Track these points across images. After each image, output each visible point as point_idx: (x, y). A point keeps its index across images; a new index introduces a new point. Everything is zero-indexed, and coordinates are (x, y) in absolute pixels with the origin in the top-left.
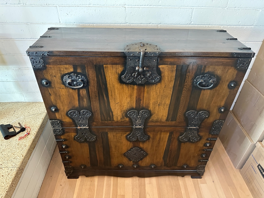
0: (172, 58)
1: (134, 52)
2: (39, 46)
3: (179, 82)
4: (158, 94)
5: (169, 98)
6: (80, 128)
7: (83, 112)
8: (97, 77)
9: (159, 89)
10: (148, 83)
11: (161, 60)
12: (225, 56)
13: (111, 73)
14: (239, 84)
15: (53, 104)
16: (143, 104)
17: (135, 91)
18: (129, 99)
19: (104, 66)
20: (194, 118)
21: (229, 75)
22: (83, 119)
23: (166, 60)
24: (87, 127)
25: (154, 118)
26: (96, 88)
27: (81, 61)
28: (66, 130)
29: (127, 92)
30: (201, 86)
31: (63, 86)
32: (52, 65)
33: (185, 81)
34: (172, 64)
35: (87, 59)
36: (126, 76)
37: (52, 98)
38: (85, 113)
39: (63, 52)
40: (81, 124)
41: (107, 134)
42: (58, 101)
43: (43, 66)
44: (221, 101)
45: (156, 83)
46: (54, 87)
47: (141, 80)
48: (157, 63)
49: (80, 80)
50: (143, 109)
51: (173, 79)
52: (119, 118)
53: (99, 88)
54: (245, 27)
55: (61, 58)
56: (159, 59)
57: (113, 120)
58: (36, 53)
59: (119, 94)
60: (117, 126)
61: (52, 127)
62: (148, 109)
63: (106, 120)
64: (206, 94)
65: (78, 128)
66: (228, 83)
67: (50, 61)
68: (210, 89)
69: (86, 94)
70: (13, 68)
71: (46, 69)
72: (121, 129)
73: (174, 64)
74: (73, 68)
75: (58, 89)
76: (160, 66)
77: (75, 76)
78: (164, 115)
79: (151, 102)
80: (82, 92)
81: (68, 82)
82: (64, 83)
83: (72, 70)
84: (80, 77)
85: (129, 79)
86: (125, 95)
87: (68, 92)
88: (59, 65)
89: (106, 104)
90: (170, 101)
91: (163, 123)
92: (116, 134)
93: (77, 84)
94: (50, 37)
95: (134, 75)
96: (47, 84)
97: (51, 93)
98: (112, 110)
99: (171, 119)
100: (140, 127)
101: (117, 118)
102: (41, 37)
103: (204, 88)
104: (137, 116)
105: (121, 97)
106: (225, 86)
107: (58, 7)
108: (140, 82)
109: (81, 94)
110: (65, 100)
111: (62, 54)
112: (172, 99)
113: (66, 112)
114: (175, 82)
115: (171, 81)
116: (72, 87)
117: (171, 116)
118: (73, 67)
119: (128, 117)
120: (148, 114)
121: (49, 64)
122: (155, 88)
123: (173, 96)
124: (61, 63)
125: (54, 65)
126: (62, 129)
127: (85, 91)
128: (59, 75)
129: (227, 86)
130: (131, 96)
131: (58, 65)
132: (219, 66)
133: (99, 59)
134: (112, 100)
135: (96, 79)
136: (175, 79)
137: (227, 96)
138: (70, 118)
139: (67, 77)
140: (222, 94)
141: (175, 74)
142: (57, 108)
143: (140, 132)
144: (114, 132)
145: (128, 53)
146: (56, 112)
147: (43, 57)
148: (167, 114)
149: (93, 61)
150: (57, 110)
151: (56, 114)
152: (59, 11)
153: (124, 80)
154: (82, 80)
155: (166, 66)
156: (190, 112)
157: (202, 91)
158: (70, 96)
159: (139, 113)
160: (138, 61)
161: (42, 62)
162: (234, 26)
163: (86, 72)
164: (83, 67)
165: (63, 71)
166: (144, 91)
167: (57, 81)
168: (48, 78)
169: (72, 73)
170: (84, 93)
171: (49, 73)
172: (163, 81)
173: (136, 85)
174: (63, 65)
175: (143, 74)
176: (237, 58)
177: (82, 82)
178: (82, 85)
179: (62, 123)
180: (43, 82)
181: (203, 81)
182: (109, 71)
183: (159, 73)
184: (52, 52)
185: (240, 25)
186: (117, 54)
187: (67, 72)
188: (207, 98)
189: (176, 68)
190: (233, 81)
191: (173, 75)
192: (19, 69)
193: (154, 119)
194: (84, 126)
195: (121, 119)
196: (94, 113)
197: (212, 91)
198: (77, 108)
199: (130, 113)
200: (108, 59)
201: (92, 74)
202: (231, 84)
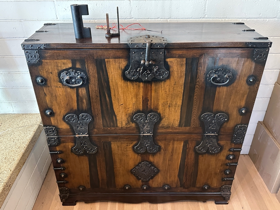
0: (181, 50)
1: (138, 44)
2: (35, 40)
3: (190, 77)
4: (168, 92)
5: (180, 97)
6: (78, 137)
7: (83, 116)
8: (98, 73)
9: (168, 87)
10: (156, 80)
11: (168, 52)
12: (238, 46)
13: (114, 69)
14: (259, 79)
15: (49, 106)
16: (151, 105)
17: (141, 90)
18: (134, 100)
19: (106, 60)
20: (211, 122)
21: (246, 69)
22: (83, 124)
23: (175, 52)
24: (87, 134)
25: (165, 123)
26: (96, 86)
27: (80, 54)
28: (62, 139)
29: (132, 91)
30: (216, 82)
31: (60, 84)
32: (49, 60)
33: (196, 77)
34: (180, 57)
35: (87, 52)
36: (130, 72)
37: (48, 99)
38: (84, 118)
39: (60, 45)
40: (79, 131)
41: (110, 144)
42: (54, 102)
43: (38, 61)
44: (241, 100)
45: (164, 80)
46: (50, 85)
47: (147, 76)
48: (164, 56)
49: (79, 76)
50: (151, 111)
51: (183, 75)
52: (124, 124)
53: (100, 87)
54: (267, 19)
55: (59, 51)
56: (166, 52)
57: (117, 126)
58: (32, 46)
59: (123, 94)
60: (122, 133)
61: (46, 136)
62: (156, 112)
63: (109, 126)
64: (222, 91)
65: (77, 136)
66: (246, 78)
67: (46, 55)
68: (227, 86)
69: (86, 94)
70: (2, 73)
71: (42, 64)
72: (126, 137)
73: (183, 57)
74: (71, 63)
75: (55, 88)
76: (168, 60)
77: (74, 72)
78: (176, 119)
79: (160, 103)
80: (81, 91)
81: (65, 79)
82: (61, 81)
83: (70, 65)
84: (80, 73)
85: (134, 76)
86: (129, 94)
87: (66, 91)
88: (57, 60)
89: (109, 106)
90: (181, 101)
91: (176, 129)
92: (121, 144)
93: (75, 82)
94: (46, 31)
95: (140, 70)
96: (42, 82)
97: (46, 94)
98: (116, 113)
99: (185, 124)
100: (149, 134)
101: (122, 123)
102: (36, 31)
103: (218, 84)
104: (144, 121)
105: (125, 97)
106: (243, 82)
107: (55, 2)
108: (146, 79)
109: (80, 94)
110: (62, 101)
111: (60, 46)
112: (184, 99)
113: (62, 116)
114: (185, 78)
115: (181, 77)
116: (70, 85)
117: (184, 120)
118: (71, 61)
119: (135, 122)
120: (157, 118)
121: (45, 58)
122: (164, 86)
123: (185, 95)
124: (58, 57)
125: (51, 60)
126: (58, 138)
127: (85, 90)
128: (56, 71)
129: (245, 82)
130: (137, 95)
131: (55, 59)
132: (234, 57)
133: (100, 52)
134: (115, 100)
135: (96, 76)
136: (186, 74)
137: (247, 94)
138: (68, 123)
139: (65, 73)
140: (241, 92)
141: (185, 69)
142: (53, 111)
143: (149, 141)
144: (119, 141)
145: (132, 45)
146: (51, 116)
147: (39, 50)
148: (179, 117)
149: (94, 54)
150: (52, 114)
151: (51, 118)
152: (56, 6)
153: (128, 76)
154: (81, 77)
155: (174, 59)
156: (206, 115)
157: (218, 89)
158: (68, 96)
159: (146, 117)
160: (143, 53)
161: (38, 56)
162: (255, 19)
163: (85, 68)
164: (83, 62)
165: (61, 66)
166: (151, 90)
167: (54, 79)
168: (44, 75)
169: (70, 68)
170: (83, 93)
171: (45, 70)
172: (172, 77)
173: (142, 82)
174: (61, 59)
175: (150, 69)
176: (252, 49)
177: (81, 79)
178: (82, 82)
179: (57, 130)
180: (38, 79)
181: (217, 76)
182: (112, 66)
183: (168, 67)
184: (49, 45)
185: (261, 18)
186: (120, 46)
187: (65, 68)
188: (224, 97)
189: (185, 62)
190: (252, 76)
191: (183, 69)
192: (9, 73)
193: (164, 125)
194: (83, 134)
195: (126, 124)
196: (95, 117)
197: (229, 88)
198: (75, 111)
199: (136, 116)
200: (110, 52)
201: (92, 70)
202: (250, 79)
